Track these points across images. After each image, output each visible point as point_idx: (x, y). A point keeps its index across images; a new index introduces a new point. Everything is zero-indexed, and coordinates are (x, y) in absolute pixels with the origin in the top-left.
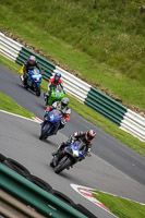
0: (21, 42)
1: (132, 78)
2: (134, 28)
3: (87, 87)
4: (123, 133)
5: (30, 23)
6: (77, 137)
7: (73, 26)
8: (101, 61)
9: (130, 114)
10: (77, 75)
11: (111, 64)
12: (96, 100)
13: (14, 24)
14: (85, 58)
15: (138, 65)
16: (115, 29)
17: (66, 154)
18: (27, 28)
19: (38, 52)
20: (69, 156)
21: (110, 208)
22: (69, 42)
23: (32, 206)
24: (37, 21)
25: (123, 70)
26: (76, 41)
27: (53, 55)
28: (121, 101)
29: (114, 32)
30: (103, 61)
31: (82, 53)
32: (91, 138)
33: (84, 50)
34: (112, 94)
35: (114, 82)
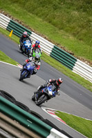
0: (10, 17)
1: (80, 39)
2: (81, 8)
3: (52, 45)
4: (74, 75)
5: (16, 5)
6: (51, 82)
7: (43, 7)
8: (60, 29)
9: (79, 62)
10: (45, 38)
11: (67, 31)
12: (57, 54)
13: (5, 5)
14: (51, 27)
15: (84, 31)
16: (69, 8)
17: (44, 93)
18: (14, 8)
19: (20, 23)
20: (46, 94)
21: (66, 122)
22: (40, 17)
23: (17, 120)
24: (20, 3)
25: (74, 35)
26: (44, 16)
27: (30, 25)
28: (73, 54)
29: (69, 10)
30: (62, 29)
31: (48, 24)
32: (60, 83)
33: (50, 22)
34: (67, 50)
35: (69, 42)
